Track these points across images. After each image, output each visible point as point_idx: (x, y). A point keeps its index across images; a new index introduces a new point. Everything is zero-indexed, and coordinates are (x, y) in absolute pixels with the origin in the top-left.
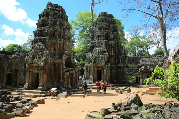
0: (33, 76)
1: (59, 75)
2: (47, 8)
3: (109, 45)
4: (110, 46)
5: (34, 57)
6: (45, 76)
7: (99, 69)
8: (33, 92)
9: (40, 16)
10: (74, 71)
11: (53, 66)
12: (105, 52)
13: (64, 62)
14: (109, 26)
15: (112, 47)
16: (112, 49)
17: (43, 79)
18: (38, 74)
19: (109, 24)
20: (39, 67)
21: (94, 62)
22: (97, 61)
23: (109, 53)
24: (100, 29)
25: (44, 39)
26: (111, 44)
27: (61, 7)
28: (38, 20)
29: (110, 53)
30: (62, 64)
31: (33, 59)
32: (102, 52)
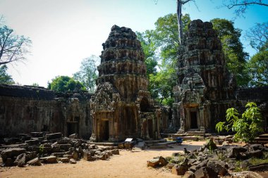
0: (101, 126)
1: (134, 123)
2: (112, 35)
3: (207, 72)
4: (209, 74)
5: (100, 101)
6: (116, 124)
7: (192, 110)
8: (103, 145)
9: (103, 45)
10: (153, 116)
11: (125, 111)
12: (200, 83)
13: (138, 105)
14: (205, 42)
15: (211, 75)
16: (211, 79)
17: (114, 128)
18: (107, 123)
19: (205, 38)
20: (108, 113)
21: (184, 101)
22: (188, 99)
23: (207, 85)
24: (191, 48)
25: (111, 76)
26: (210, 71)
27: (129, 29)
28: (102, 52)
29: (209, 85)
30: (136, 107)
31: (100, 104)
32: (197, 84)
